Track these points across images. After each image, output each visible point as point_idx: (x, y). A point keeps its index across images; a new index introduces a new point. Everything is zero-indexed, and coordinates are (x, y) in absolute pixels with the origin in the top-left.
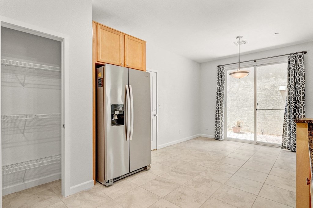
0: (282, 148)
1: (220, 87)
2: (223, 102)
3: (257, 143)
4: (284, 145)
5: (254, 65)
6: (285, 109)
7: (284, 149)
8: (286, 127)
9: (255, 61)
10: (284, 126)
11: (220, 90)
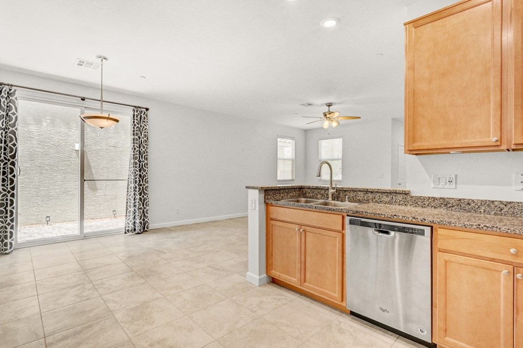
0: (125, 233)
1: (4, 133)
2: (14, 166)
3: (85, 237)
4: (127, 229)
5: (82, 105)
6: (129, 178)
7: (128, 234)
8: (130, 203)
9: (83, 99)
10: (127, 203)
11: (3, 139)
